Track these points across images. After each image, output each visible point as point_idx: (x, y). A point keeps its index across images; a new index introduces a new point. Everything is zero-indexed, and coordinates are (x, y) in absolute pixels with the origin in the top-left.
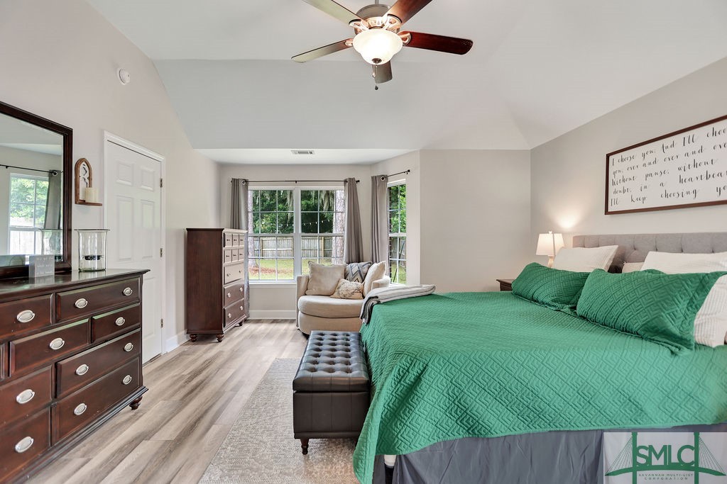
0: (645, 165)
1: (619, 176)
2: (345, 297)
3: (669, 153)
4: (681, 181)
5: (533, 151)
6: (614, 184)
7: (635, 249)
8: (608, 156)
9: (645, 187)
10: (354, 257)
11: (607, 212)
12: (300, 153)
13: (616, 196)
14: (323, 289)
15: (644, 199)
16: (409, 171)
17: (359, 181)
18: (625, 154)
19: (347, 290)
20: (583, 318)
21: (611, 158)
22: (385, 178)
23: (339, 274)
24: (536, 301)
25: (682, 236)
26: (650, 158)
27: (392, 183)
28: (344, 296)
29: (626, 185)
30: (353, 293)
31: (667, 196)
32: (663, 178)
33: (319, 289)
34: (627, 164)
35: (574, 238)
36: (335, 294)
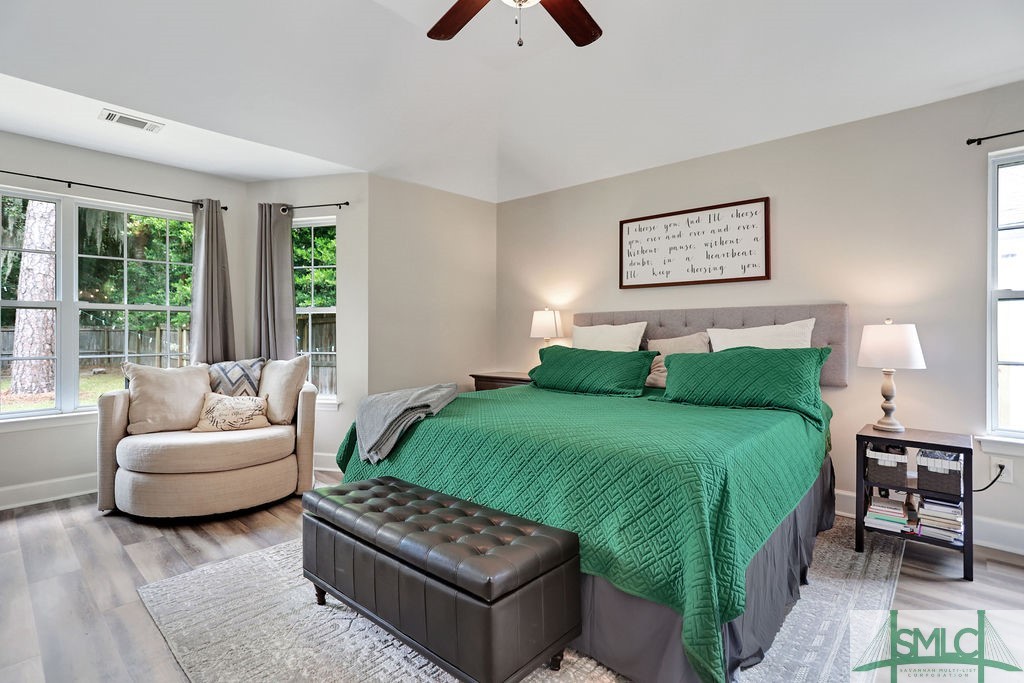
0: (668, 237)
1: (636, 247)
2: (232, 428)
3: (695, 227)
4: (708, 257)
5: (500, 206)
6: (629, 254)
7: (661, 326)
8: (622, 223)
9: (669, 261)
10: (218, 351)
11: (621, 286)
12: (123, 120)
13: (633, 268)
14: (171, 417)
15: (668, 273)
16: (347, 204)
17: (226, 208)
18: (643, 224)
19: (236, 414)
20: (676, 400)
21: (625, 225)
22: (288, 209)
23: (202, 386)
24: (585, 391)
25: (713, 311)
26: (673, 231)
27: (301, 220)
28: (231, 424)
29: (646, 257)
30: (250, 418)
31: (693, 270)
32: (690, 252)
33: (165, 419)
34: (646, 234)
35: (575, 315)
36: (205, 423)
